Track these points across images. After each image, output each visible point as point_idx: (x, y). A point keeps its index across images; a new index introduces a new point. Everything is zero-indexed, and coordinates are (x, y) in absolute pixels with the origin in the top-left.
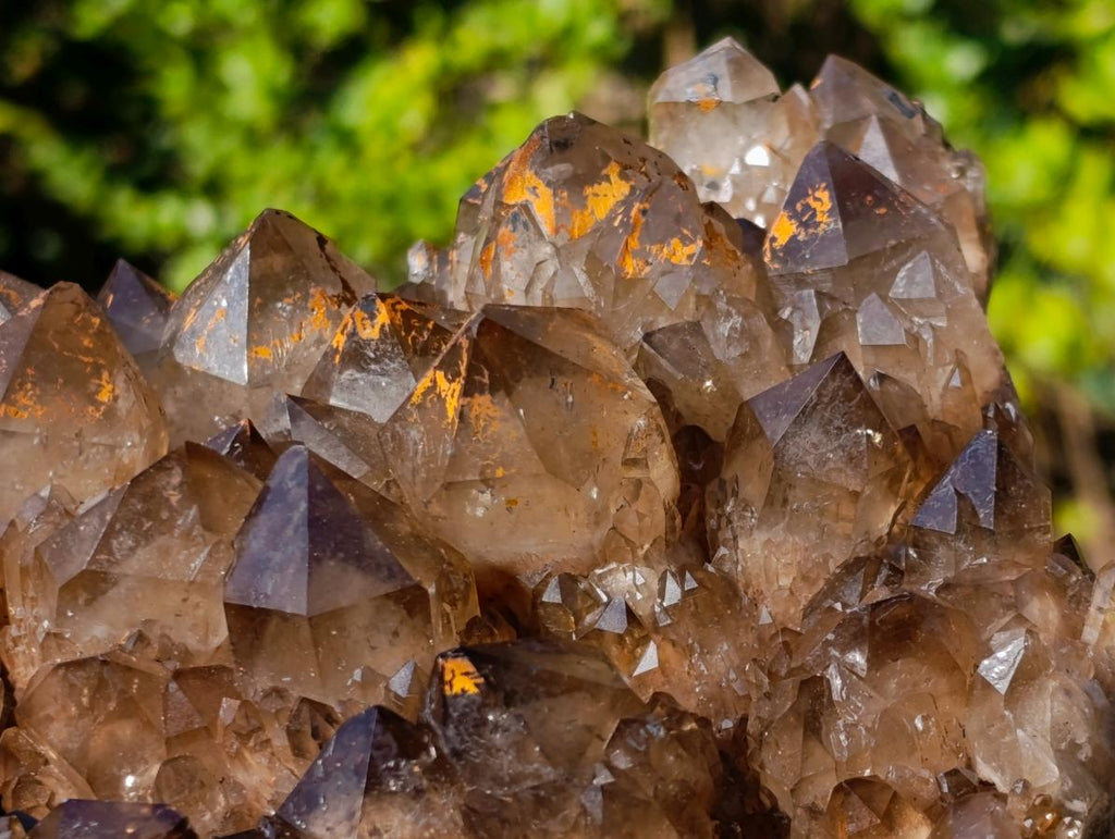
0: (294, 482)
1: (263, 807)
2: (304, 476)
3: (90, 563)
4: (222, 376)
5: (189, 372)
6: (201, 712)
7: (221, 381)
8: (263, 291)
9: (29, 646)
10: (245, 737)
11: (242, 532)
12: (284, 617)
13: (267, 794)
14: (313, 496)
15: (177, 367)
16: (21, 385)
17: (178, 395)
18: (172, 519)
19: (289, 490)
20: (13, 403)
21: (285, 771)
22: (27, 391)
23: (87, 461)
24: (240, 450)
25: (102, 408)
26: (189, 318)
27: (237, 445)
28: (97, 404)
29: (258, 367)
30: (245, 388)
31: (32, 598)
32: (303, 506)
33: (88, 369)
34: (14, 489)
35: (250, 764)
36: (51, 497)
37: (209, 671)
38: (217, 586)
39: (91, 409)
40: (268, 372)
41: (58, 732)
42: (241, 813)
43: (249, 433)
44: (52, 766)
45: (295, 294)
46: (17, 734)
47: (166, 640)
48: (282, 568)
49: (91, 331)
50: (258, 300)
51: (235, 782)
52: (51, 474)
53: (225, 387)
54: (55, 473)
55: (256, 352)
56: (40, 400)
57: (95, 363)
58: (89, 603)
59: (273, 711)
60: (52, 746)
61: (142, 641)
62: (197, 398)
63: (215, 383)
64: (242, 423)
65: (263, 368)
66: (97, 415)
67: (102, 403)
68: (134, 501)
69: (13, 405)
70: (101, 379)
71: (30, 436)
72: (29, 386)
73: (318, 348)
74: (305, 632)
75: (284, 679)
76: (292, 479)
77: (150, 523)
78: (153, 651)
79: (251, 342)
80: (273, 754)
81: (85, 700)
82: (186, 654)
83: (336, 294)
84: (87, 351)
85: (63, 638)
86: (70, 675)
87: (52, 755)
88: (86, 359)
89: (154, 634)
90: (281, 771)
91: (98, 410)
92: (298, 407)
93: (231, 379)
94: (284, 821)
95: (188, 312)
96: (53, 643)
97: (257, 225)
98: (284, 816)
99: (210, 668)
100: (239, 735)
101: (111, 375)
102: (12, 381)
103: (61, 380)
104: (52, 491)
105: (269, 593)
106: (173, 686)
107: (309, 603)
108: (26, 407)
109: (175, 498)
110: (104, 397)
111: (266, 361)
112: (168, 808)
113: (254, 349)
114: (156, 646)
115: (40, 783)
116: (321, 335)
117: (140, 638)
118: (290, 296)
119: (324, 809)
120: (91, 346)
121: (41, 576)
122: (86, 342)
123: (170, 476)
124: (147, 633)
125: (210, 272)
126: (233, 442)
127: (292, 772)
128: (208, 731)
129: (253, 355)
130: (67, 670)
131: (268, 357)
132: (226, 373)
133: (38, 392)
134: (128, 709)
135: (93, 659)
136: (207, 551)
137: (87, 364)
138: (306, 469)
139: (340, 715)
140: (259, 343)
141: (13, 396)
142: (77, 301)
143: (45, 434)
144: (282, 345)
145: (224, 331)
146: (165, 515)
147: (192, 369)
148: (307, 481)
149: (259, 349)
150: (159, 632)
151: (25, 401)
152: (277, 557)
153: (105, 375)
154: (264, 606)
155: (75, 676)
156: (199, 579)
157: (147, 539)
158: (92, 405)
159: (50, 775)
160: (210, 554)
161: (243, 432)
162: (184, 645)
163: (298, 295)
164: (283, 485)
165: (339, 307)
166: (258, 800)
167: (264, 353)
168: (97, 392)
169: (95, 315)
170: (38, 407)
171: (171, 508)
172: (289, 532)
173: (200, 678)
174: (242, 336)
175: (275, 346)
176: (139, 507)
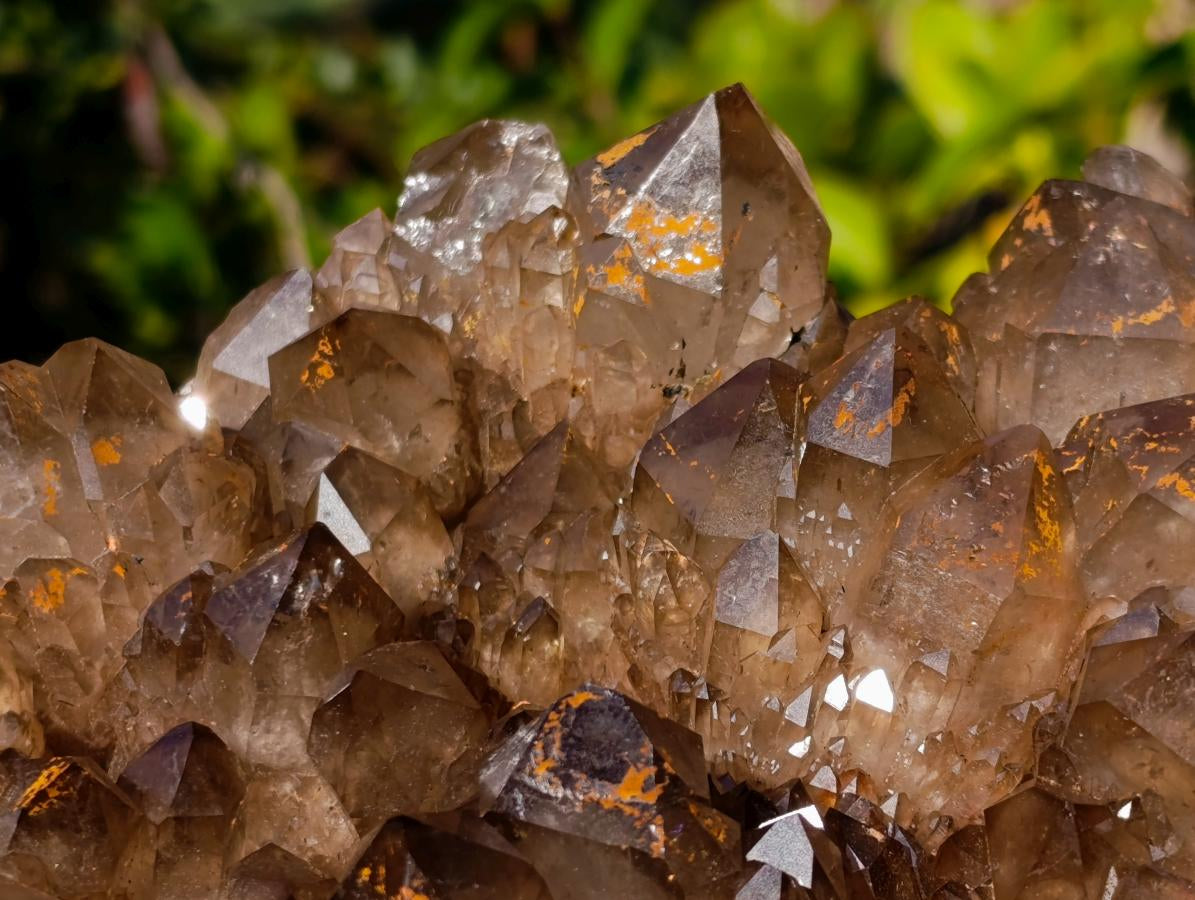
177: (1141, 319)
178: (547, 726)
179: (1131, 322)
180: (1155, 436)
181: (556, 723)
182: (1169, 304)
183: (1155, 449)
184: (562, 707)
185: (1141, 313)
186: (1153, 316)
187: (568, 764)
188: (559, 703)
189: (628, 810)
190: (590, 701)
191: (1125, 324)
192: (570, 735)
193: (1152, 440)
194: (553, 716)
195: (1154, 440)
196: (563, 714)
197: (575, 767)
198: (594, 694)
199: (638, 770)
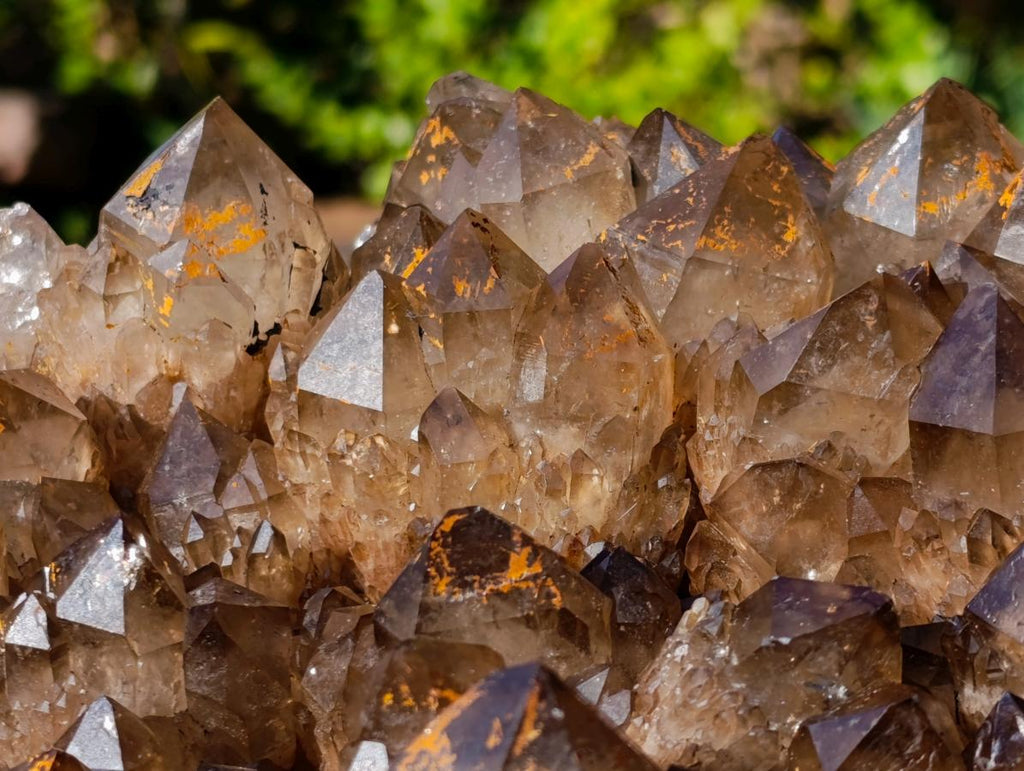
0: (983, 315)
1: (932, 610)
2: (993, 310)
3: (790, 376)
4: (891, 227)
5: (857, 223)
6: (883, 518)
7: (888, 231)
8: (934, 153)
9: (720, 450)
10: (921, 543)
11: (930, 357)
12: (968, 435)
13: (937, 597)
14: (1001, 329)
15: (848, 217)
16: (720, 221)
17: (844, 245)
18: (867, 341)
19: (978, 322)
20: (711, 236)
21: (960, 577)
22: (724, 227)
23: (768, 294)
24: (919, 288)
25: (787, 248)
26: (860, 175)
27: (916, 284)
28: (784, 244)
29: (925, 221)
30: (912, 239)
31: (728, 408)
32: (992, 338)
33: (776, 212)
34: (707, 313)
35: (924, 569)
36: (738, 322)
37: (890, 482)
38: (904, 405)
39: (777, 247)
40: (934, 226)
41: (749, 524)
42: (911, 613)
43: (928, 274)
44: (739, 557)
45: (962, 157)
46: (709, 526)
47: (850, 453)
48: (968, 391)
49: (780, 178)
50: (930, 160)
51: (908, 585)
52: (738, 303)
53: (892, 237)
54: (741, 302)
55: (924, 207)
56: (735, 235)
57: (782, 206)
58: (783, 412)
59: (953, 520)
60: (744, 538)
61: (830, 451)
62: (860, 248)
63: (882, 234)
64: (923, 264)
65: (930, 222)
66: (782, 253)
67: (787, 243)
68: (833, 323)
69: (712, 238)
70: (787, 222)
71: (723, 266)
72: (726, 222)
73: (980, 207)
74: (989, 449)
75: (962, 494)
76: (981, 313)
77: (847, 344)
78: (838, 461)
79: (921, 199)
80: (949, 560)
81: (776, 499)
82: (868, 466)
83: (998, 159)
84: (776, 196)
85: (756, 443)
86: (766, 475)
87: (743, 546)
88: (774, 203)
89: (840, 445)
90: (957, 576)
91: (783, 248)
92: (969, 256)
93: (901, 231)
94: (974, 614)
95: (859, 171)
96: (747, 447)
97: (932, 92)
98: (974, 610)
99: (890, 479)
100: (917, 540)
101: (795, 219)
102: (711, 219)
103: (753, 220)
104: (739, 317)
105: (955, 413)
106: (859, 492)
107: (995, 424)
108: (722, 241)
109: (871, 322)
110: (789, 237)
111: (933, 216)
112: (873, 590)
113: (923, 204)
114: (840, 456)
115: (730, 570)
116: (983, 196)
117: (829, 448)
118: (957, 159)
119: (1016, 605)
120: (779, 191)
121: (739, 386)
122: (776, 188)
123: (867, 302)
124: (834, 444)
125: (880, 135)
126: (914, 282)
127: (967, 578)
128: (887, 535)
129: (922, 210)
130: (763, 470)
131: (934, 212)
132: (895, 224)
133: (733, 228)
134: (815, 509)
135: (789, 462)
136: (896, 373)
137: (775, 207)
138: (995, 304)
139: (1016, 529)
140: (927, 199)
141: (712, 230)
142: (768, 152)
143: (737, 266)
144: (948, 203)
145: (895, 186)
146: (861, 338)
147: (861, 219)
148: (995, 315)
149: (927, 204)
150: (844, 445)
151: (721, 235)
152: (964, 382)
153: (791, 218)
154: (949, 425)
155: (771, 476)
156: (888, 397)
157: (843, 359)
158: (777, 243)
159: (738, 563)
160: (899, 375)
161: (924, 272)
162: (865, 457)
163: (965, 158)
164: (972, 317)
165: (1002, 171)
166: (928, 602)
167: (932, 208)
168: (783, 233)
169: (784, 164)
170: (733, 241)
171: (867, 334)
172: (976, 359)
173: (882, 487)
174: (913, 193)
175: (942, 203)
176: (837, 328)
177: (581, 163)
178: (432, 554)
179: (576, 168)
180: (669, 221)
181: (439, 549)
182: (593, 146)
183: (676, 228)
184: (438, 535)
185: (579, 159)
186: (587, 159)
187: (461, 574)
188: (435, 533)
189: (523, 586)
190: (458, 521)
191: (573, 171)
192: (453, 552)
193: (668, 224)
194: (434, 544)
195: (671, 223)
196: (441, 540)
197: (467, 574)
198: (460, 514)
199: (518, 554)
